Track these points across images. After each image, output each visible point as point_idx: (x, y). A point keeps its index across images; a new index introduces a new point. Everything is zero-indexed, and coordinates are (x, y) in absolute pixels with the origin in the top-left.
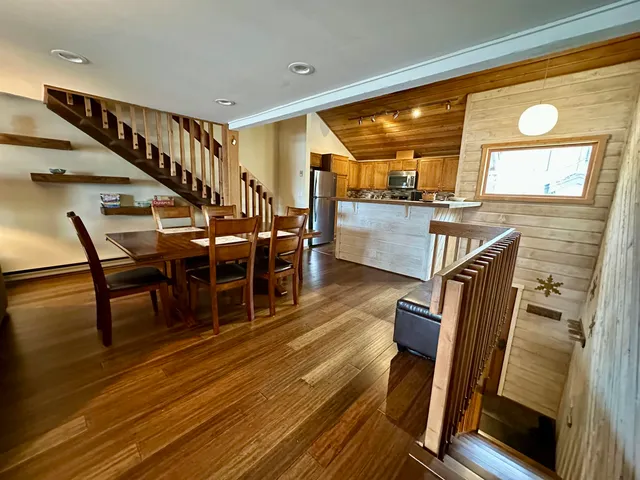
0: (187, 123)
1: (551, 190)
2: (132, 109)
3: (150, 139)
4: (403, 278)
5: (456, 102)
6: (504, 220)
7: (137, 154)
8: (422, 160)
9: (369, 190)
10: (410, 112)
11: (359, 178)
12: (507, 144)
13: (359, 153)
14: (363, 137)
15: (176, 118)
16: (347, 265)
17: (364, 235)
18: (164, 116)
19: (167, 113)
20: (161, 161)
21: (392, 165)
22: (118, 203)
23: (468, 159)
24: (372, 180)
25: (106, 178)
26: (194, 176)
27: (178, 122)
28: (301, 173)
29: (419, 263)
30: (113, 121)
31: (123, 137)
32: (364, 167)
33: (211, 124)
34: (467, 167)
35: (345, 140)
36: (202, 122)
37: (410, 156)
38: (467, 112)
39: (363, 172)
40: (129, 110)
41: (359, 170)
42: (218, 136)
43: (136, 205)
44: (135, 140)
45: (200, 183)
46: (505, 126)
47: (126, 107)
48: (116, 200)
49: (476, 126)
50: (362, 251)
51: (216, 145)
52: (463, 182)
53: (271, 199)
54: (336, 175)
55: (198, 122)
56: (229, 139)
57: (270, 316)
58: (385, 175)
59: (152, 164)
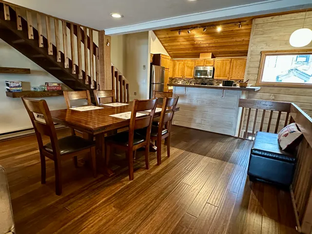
0: (75, 28)
1: (279, 79)
2: (38, 16)
3: (51, 41)
4: (220, 135)
5: (245, 23)
6: (273, 98)
7: (42, 51)
8: (217, 59)
9: (180, 79)
10: (215, 28)
11: (174, 71)
12: (276, 51)
13: (173, 54)
14: (179, 43)
15: (69, 24)
16: (183, 128)
17: (192, 108)
18: (60, 22)
19: (62, 20)
20: (59, 57)
21: (197, 62)
22: (21, 88)
23: (252, 60)
24: (183, 72)
25: (13, 69)
26: (80, 69)
27: (70, 28)
28: (144, 66)
29: (231, 125)
30: (25, 24)
31: (33, 38)
32: (177, 63)
33: (91, 30)
34: (251, 65)
35: (166, 45)
36: (86, 28)
37: (209, 56)
38: (252, 30)
39: (177, 67)
40: (36, 17)
41: (174, 65)
42: (96, 40)
43: (32, 89)
44: (41, 41)
45: (84, 74)
46: (276, 40)
47: (34, 13)
48: (19, 86)
49: (258, 39)
50: (191, 120)
51: (95, 46)
52: (248, 74)
53: (127, 85)
54: (163, 68)
55: (82, 28)
56: (105, 42)
57: (158, 164)
58: (192, 68)
59: (52, 59)
